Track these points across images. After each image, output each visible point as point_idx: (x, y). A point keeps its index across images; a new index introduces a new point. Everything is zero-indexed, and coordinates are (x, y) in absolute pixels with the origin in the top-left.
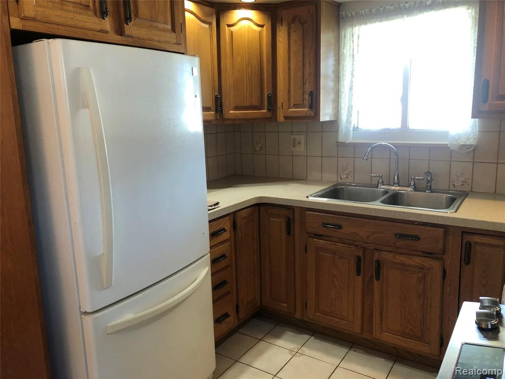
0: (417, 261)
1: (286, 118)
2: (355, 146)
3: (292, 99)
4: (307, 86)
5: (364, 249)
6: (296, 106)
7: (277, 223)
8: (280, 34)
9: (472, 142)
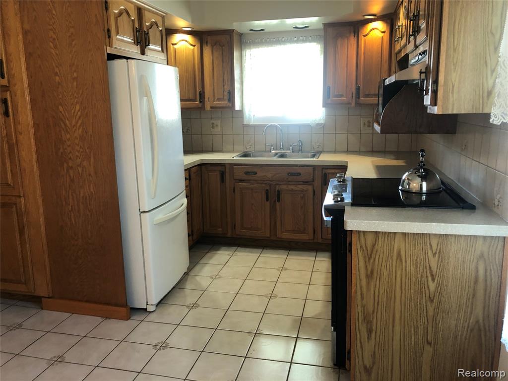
0: (300, 187)
1: (212, 107)
2: (254, 126)
3: (216, 95)
4: (226, 87)
5: (270, 185)
6: (218, 100)
7: (215, 176)
8: (206, 52)
9: (322, 122)
